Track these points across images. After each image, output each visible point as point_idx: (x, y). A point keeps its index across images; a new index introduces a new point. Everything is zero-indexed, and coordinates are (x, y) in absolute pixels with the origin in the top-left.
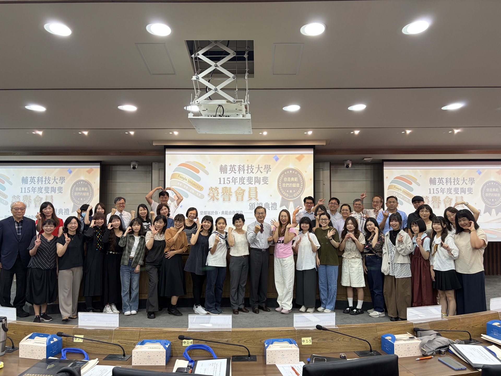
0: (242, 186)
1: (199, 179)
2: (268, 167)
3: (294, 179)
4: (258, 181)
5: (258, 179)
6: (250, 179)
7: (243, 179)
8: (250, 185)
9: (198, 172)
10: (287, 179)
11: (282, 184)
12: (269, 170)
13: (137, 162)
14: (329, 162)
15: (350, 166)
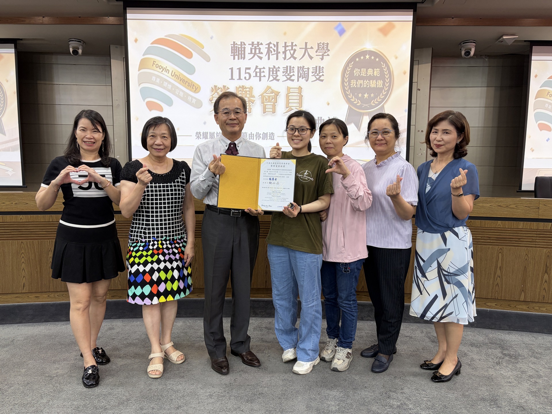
0: (275, 86)
1: (191, 70)
2: (323, 47)
3: (373, 72)
4: (304, 74)
5: (305, 70)
6: (288, 71)
7: (275, 70)
8: (289, 83)
9: (190, 55)
10: (361, 71)
11: (349, 81)
12: (325, 52)
13: (81, 42)
14: (431, 48)
15: (472, 53)
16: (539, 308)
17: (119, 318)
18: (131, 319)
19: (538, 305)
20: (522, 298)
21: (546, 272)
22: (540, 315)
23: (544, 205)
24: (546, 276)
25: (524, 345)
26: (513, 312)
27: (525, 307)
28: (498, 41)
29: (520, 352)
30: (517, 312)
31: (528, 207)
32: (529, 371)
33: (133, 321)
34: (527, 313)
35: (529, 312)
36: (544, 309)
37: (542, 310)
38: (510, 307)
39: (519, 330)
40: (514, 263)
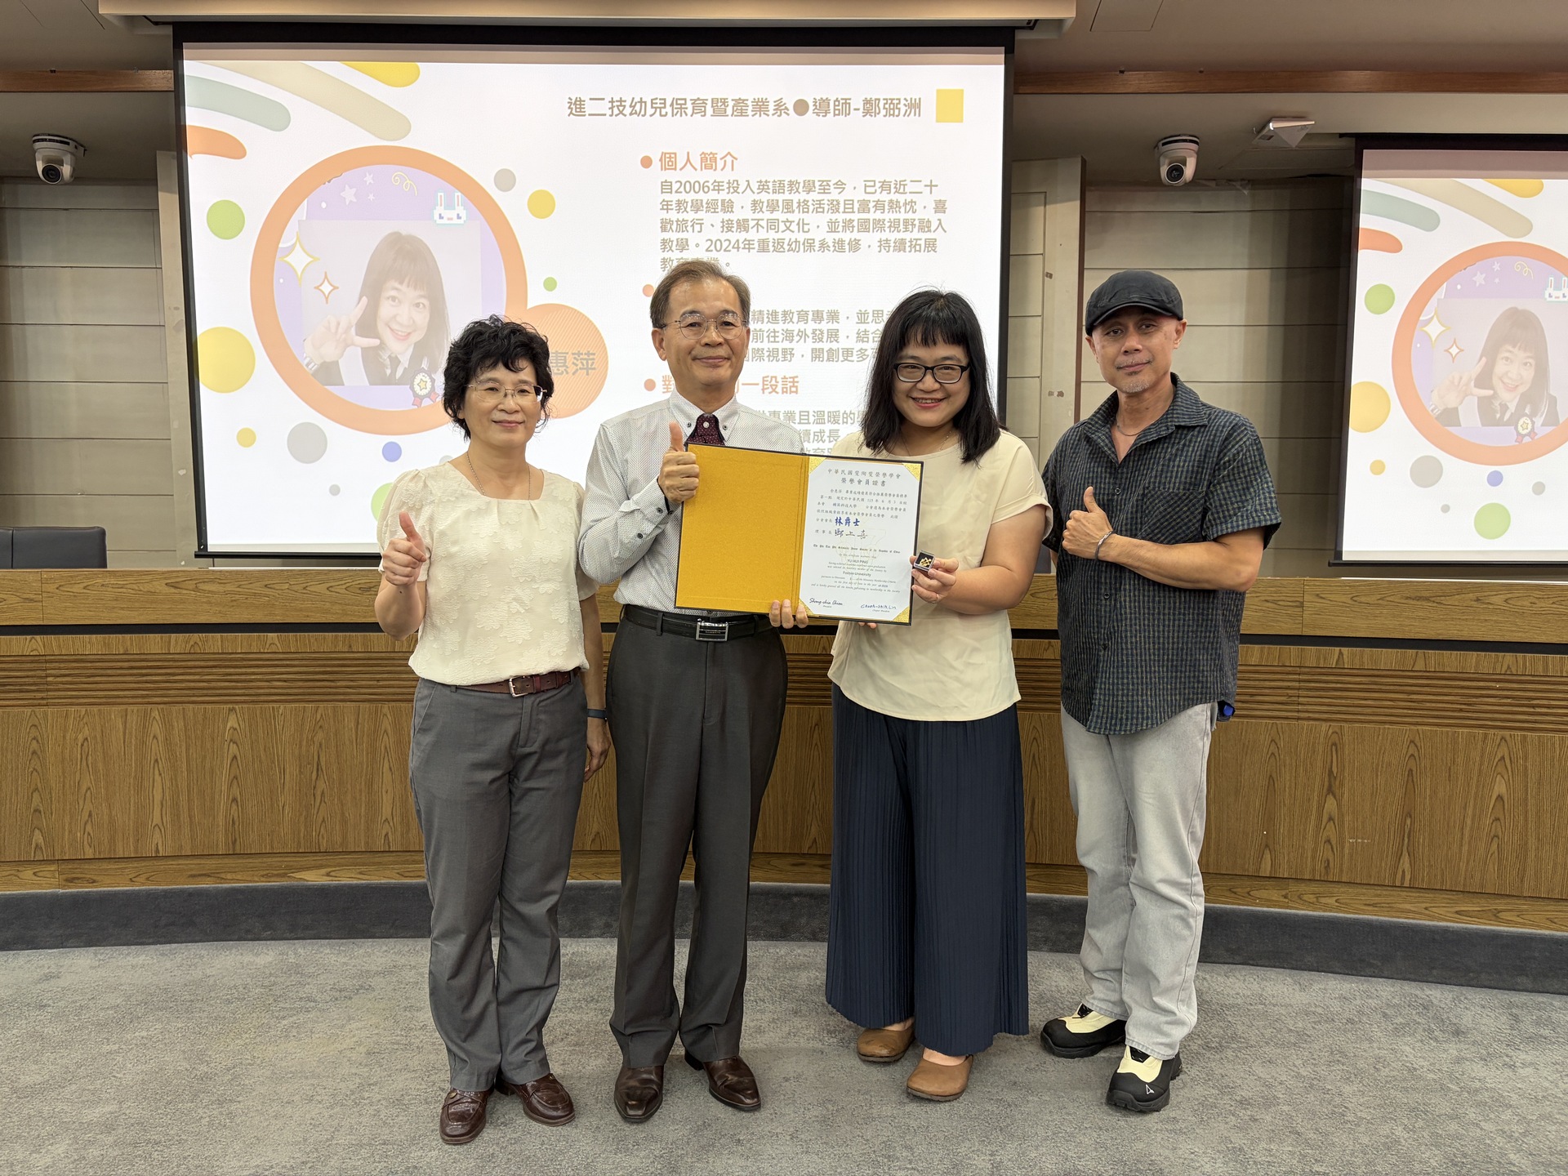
13: (68, 144)
14: (1080, 159)
15: (1189, 171)
16: (1317, 898)
17: (90, 943)
18: (125, 947)
19: (1314, 887)
20: (1266, 870)
21: (1330, 791)
22: (1320, 917)
23: (1317, 595)
24: (1331, 804)
25: (1260, 1007)
26: (1240, 910)
27: (1275, 895)
28: (1259, 137)
29: (1240, 1029)
30: (1252, 911)
31: (1274, 602)
32: (1246, 1087)
33: (128, 954)
34: (1279, 913)
35: (1288, 911)
36: (1332, 901)
37: (1326, 904)
38: (1233, 895)
39: (1260, 962)
40: (1241, 766)
